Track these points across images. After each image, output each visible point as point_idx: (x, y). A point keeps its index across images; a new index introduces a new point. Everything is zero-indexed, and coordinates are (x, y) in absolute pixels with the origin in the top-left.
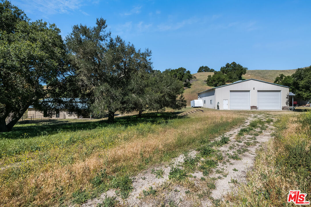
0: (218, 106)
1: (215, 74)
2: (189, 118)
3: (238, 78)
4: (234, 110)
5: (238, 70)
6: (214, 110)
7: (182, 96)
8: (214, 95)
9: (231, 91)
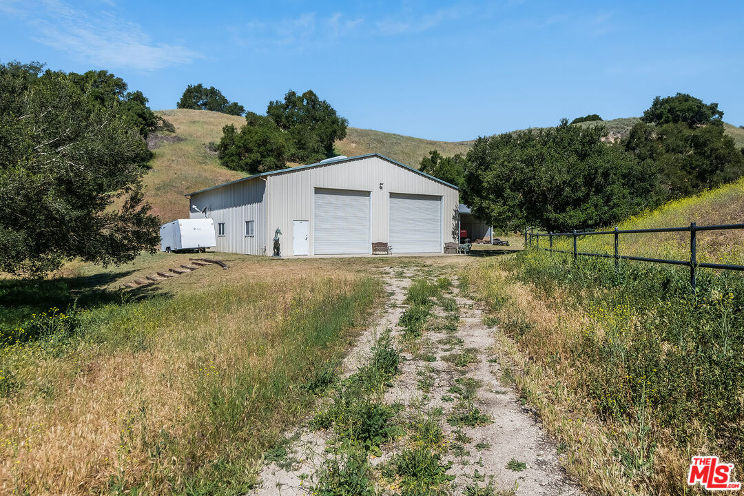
0: (277, 246)
1: (250, 123)
2: (166, 296)
3: (322, 149)
4: (330, 256)
5: (323, 121)
6: (261, 259)
7: (135, 200)
8: (261, 201)
9: (318, 191)
